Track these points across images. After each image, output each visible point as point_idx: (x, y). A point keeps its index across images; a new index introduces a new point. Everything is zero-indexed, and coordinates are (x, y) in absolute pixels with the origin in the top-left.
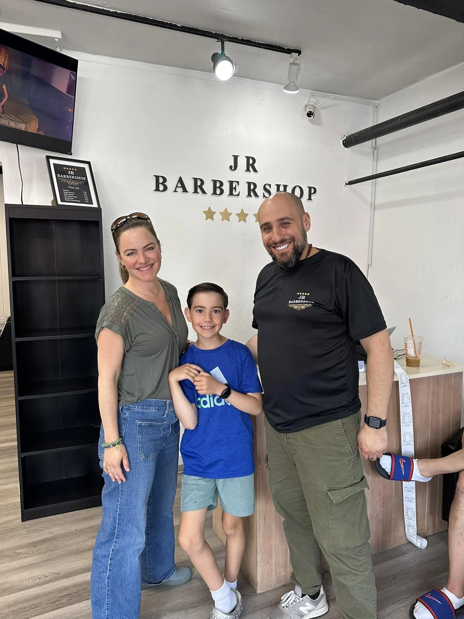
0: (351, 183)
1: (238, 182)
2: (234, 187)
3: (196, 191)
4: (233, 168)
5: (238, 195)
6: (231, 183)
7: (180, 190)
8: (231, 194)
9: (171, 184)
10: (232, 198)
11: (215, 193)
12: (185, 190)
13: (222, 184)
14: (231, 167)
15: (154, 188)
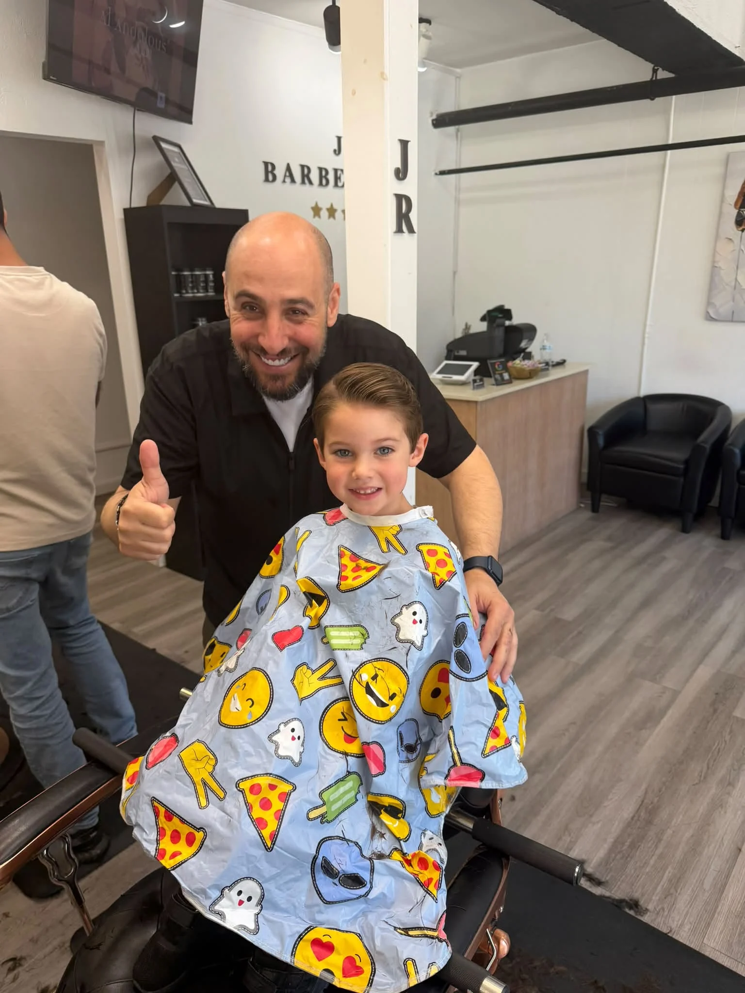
0: (442, 173)
1: (342, 170)
2: (339, 175)
3: (303, 182)
4: (337, 152)
5: (343, 186)
6: (336, 170)
7: (288, 180)
8: (336, 185)
9: (280, 172)
10: (337, 190)
11: (321, 184)
12: (293, 181)
13: (327, 172)
14: (335, 151)
15: (263, 177)
